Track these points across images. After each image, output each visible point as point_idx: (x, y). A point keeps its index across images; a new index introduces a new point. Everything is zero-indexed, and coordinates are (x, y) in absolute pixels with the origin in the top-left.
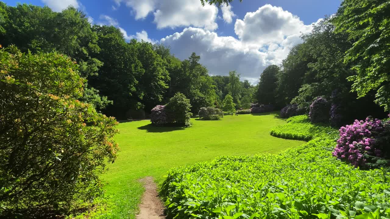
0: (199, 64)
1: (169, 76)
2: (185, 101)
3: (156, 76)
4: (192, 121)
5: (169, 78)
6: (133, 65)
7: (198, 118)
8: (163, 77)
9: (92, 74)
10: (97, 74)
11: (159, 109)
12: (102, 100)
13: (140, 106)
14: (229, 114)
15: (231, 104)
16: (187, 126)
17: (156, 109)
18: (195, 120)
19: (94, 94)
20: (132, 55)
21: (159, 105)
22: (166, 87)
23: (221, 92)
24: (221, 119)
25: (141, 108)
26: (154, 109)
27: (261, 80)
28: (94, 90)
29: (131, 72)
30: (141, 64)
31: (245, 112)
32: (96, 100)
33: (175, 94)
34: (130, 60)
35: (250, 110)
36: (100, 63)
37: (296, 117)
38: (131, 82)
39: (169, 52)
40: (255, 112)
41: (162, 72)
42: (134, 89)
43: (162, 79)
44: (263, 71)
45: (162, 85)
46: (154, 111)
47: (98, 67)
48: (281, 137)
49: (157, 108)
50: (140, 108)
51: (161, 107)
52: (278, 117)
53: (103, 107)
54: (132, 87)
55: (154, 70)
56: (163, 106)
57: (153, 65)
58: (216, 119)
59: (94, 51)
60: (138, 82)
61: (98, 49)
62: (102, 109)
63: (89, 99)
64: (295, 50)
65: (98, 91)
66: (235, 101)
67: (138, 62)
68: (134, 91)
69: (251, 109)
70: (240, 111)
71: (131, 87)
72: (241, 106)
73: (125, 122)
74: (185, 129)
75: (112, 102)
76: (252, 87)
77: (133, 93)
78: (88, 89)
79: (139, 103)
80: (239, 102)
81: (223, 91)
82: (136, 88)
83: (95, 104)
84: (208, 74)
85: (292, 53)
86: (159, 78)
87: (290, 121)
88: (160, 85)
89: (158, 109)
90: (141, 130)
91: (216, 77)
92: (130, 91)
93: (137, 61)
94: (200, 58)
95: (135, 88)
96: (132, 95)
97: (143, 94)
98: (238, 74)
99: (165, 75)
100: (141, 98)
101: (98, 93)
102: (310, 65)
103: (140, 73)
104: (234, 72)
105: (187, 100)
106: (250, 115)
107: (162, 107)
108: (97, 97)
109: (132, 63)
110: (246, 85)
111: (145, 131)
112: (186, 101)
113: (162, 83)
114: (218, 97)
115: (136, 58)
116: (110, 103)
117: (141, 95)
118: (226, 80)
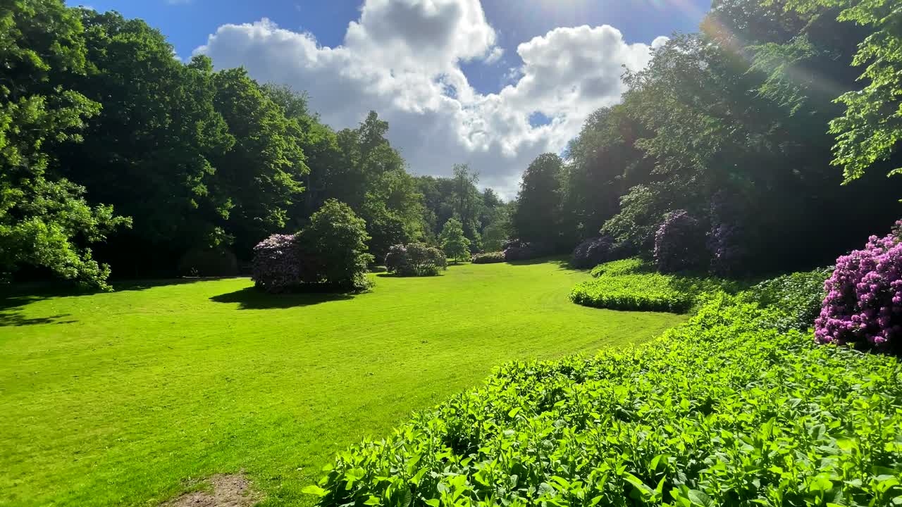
0: (384, 141)
1: (304, 162)
2: (354, 224)
3: (270, 159)
4: (369, 277)
5: (306, 170)
6: (201, 124)
7: (386, 273)
8: (289, 164)
9: (62, 137)
10: (79, 138)
11: (278, 245)
12: (94, 216)
13: (219, 237)
14: (455, 263)
15: (458, 239)
16: (359, 290)
17: (267, 245)
18: (378, 275)
19: (69, 197)
20: (199, 96)
21: (277, 235)
22: (295, 188)
23: (433, 214)
24: (442, 273)
25: (224, 244)
26: (262, 245)
27: (523, 188)
28: (70, 184)
29: (195, 142)
30: (222, 123)
31: (491, 257)
32: (73, 216)
33: (323, 205)
34: (189, 108)
35: (502, 253)
36: (91, 107)
37: (610, 264)
38: (193, 169)
39: (304, 108)
40: (516, 257)
41: (284, 150)
42: (201, 189)
43: (286, 169)
44: (528, 167)
45: (285, 183)
46: (260, 250)
47: (82, 117)
48: (605, 307)
49: (273, 241)
50: (221, 243)
51: (283, 238)
52: (568, 268)
53: (98, 236)
54: (198, 184)
55: (265, 142)
56: (289, 237)
57: (261, 128)
58: (431, 273)
59: (69, 69)
60: (214, 169)
61: (81, 64)
62: (96, 242)
63: (50, 211)
64: (596, 121)
65: (82, 189)
66: (468, 234)
67: (216, 116)
68: (203, 194)
69: (505, 251)
70: (480, 256)
71: (196, 184)
72: (481, 244)
73: (175, 283)
74: (353, 298)
75: (129, 220)
76: (501, 204)
77: (201, 199)
78: (48, 180)
79: (219, 231)
80: (477, 235)
81: (437, 212)
82: (207, 188)
83: (68, 227)
84: (405, 169)
85: (589, 127)
86: (276, 165)
87: (602, 272)
88: (279, 183)
89: (275, 243)
90: (221, 304)
91: (420, 180)
92: (193, 195)
93: (213, 112)
94: (387, 128)
95: (205, 187)
96: (197, 206)
97: (230, 205)
98: (473, 172)
99: (295, 160)
100: (226, 214)
101: (83, 194)
102: (639, 144)
103: (222, 147)
104: (464, 167)
105: (357, 220)
106: (504, 264)
107: (286, 240)
108: (79, 207)
109: (197, 117)
110: (489, 199)
111: (236, 305)
112: (356, 223)
113: (286, 179)
114: (427, 225)
115: (209, 105)
116: (123, 224)
117: (224, 207)
118: (445, 186)
